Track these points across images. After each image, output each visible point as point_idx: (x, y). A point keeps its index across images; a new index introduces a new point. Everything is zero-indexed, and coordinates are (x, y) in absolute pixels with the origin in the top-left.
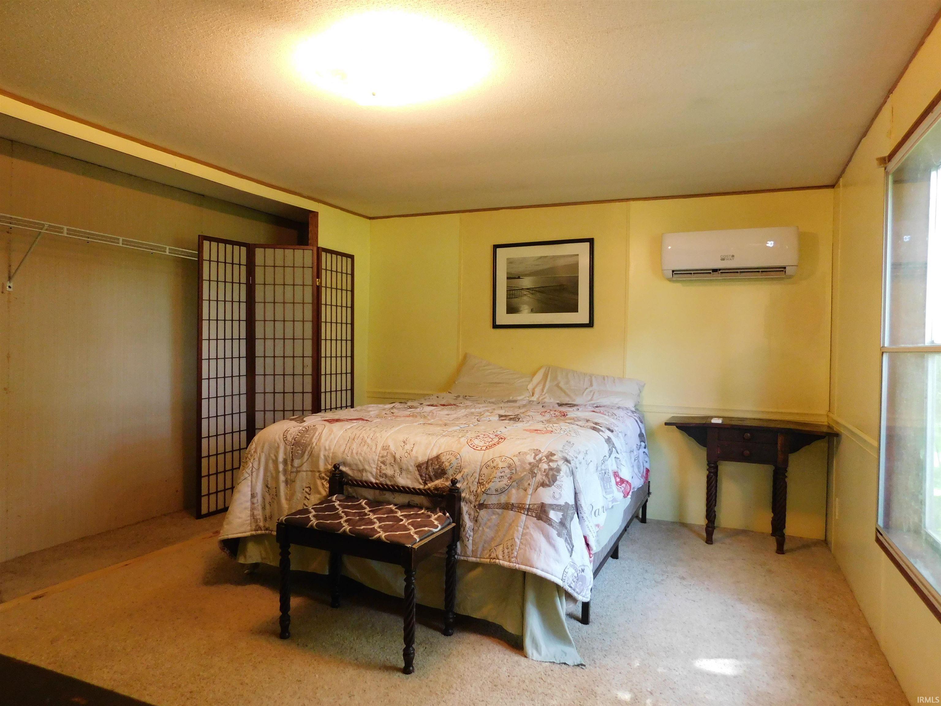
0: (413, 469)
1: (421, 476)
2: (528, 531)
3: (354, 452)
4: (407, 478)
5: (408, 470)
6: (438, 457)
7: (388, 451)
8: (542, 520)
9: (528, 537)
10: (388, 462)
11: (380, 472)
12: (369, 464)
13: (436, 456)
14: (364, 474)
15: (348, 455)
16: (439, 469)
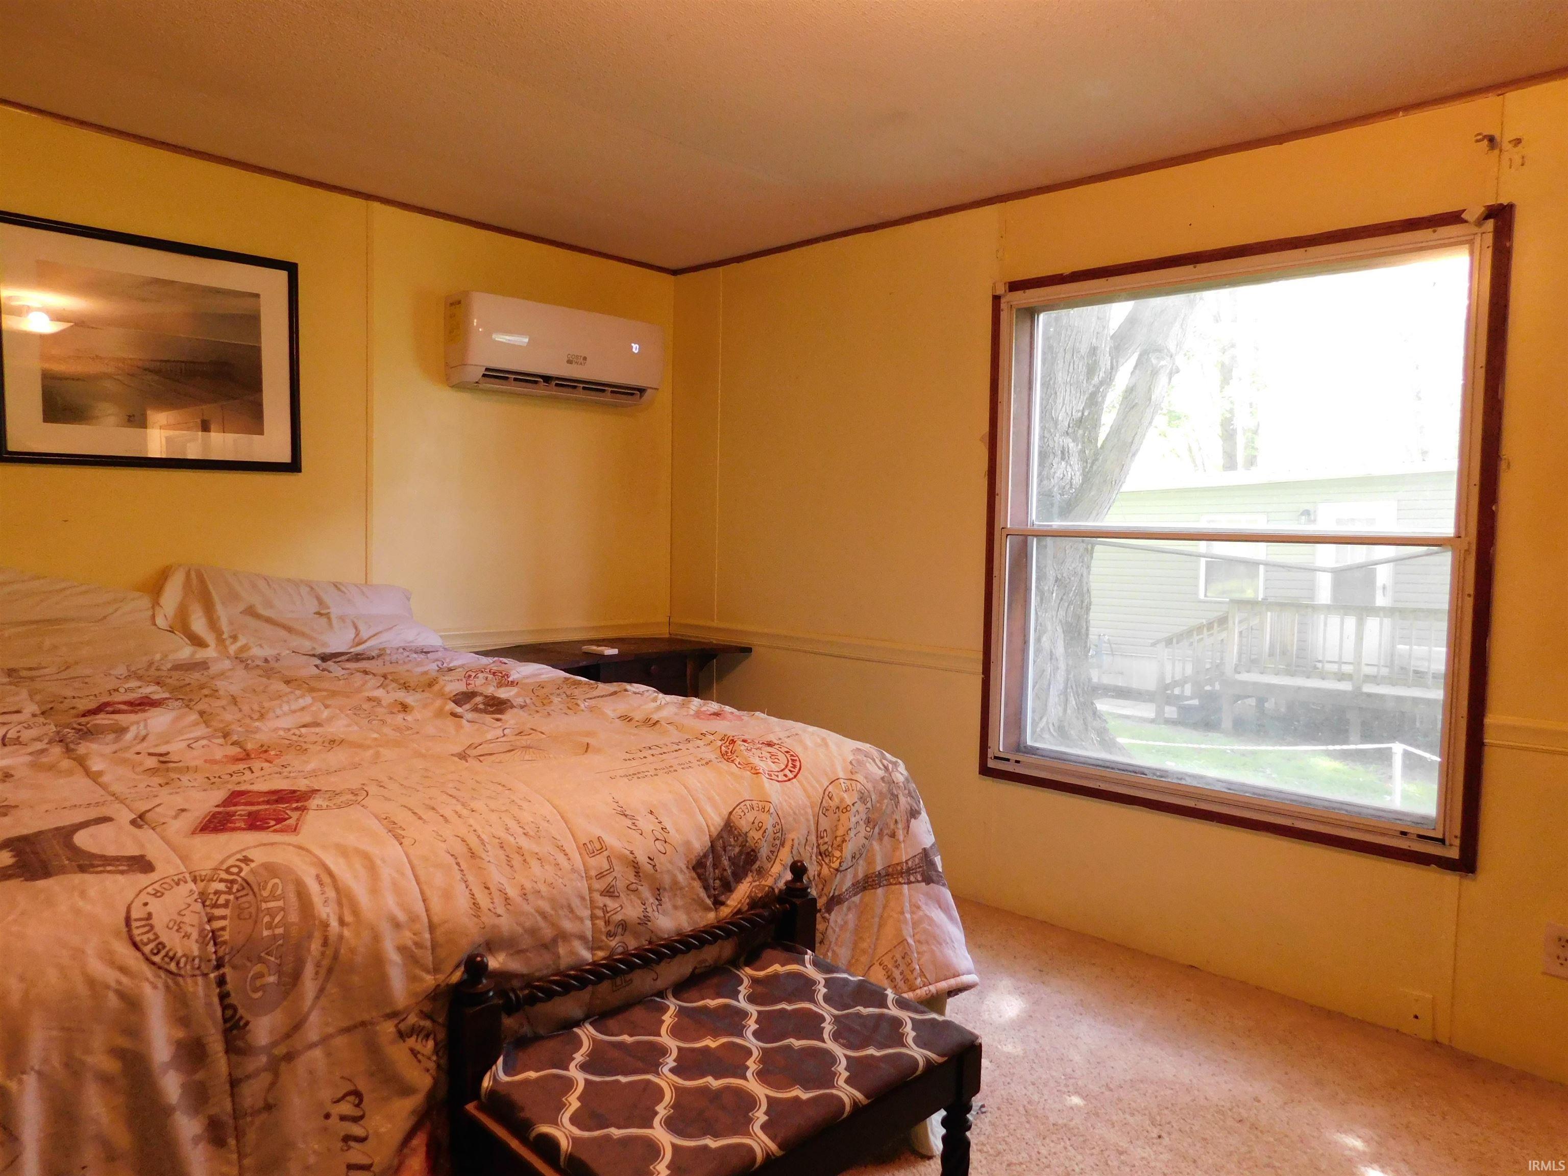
0: (684, 877)
1: (706, 888)
2: (921, 913)
3: (512, 892)
4: (676, 907)
5: (675, 886)
6: (729, 826)
7: (606, 853)
8: (933, 882)
9: (925, 926)
10: (620, 885)
11: (607, 923)
12: (572, 911)
13: (722, 824)
14: (562, 950)
15: (500, 911)
16: (741, 852)
